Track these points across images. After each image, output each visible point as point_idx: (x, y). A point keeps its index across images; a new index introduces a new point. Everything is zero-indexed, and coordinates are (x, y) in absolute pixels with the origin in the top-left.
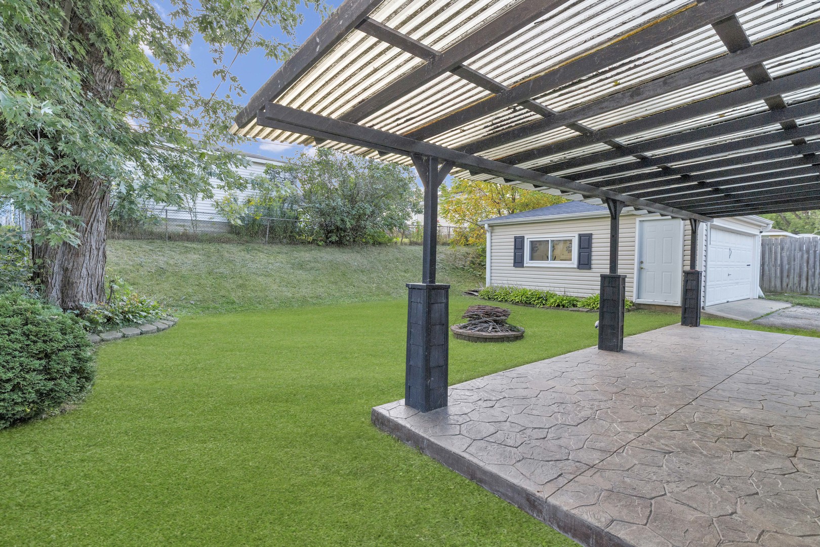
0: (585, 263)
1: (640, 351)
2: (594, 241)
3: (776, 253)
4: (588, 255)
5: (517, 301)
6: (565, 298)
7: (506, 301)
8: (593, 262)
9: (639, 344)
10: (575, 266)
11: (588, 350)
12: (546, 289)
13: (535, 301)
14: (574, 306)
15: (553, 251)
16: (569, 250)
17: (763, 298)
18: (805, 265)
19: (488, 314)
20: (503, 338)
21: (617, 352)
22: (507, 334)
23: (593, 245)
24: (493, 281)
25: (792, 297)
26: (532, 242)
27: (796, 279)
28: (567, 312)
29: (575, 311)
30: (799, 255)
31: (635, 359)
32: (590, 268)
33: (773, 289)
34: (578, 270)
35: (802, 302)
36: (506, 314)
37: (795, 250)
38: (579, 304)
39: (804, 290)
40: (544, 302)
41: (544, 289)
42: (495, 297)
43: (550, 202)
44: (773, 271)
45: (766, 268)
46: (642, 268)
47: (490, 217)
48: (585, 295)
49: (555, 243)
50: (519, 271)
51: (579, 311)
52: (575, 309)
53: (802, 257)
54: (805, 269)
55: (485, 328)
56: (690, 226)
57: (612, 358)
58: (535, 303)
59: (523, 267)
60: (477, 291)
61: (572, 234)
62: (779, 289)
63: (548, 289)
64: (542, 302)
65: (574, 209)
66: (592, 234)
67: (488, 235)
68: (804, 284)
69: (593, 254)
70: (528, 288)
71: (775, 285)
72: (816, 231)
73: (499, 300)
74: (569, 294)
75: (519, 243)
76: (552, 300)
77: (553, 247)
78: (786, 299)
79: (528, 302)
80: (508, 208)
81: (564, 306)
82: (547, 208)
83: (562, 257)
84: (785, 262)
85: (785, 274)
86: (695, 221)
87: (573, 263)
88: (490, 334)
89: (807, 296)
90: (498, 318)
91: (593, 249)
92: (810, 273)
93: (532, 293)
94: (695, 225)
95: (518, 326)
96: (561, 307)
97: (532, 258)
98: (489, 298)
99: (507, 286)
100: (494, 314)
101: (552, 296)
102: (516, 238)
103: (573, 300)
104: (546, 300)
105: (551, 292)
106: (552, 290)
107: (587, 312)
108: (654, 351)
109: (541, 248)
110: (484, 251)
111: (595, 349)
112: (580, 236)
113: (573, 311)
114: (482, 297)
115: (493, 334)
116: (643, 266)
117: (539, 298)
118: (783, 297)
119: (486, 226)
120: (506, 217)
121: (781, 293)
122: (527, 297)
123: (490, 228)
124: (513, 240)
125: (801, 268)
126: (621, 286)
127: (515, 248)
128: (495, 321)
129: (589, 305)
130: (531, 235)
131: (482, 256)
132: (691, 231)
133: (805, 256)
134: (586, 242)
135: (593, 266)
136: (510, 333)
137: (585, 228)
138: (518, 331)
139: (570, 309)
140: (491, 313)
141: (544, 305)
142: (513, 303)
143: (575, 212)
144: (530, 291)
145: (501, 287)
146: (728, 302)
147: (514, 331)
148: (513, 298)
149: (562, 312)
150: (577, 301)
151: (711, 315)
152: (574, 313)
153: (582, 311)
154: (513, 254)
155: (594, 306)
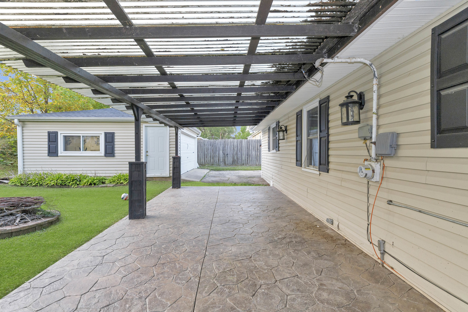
0: (110, 152)
1: (157, 214)
2: (116, 137)
3: (202, 146)
4: (112, 147)
5: (52, 184)
6: (95, 178)
7: (41, 185)
8: (116, 152)
9: (155, 208)
10: (103, 154)
11: (121, 222)
12: (79, 173)
13: (70, 183)
14: (103, 183)
15: (84, 143)
16: (98, 144)
17: (199, 168)
18: (212, 152)
19: (14, 206)
20: (35, 227)
21: (143, 218)
22: (39, 222)
23: (116, 140)
24: (26, 169)
25: (209, 166)
26: (65, 137)
27: (210, 158)
28: (98, 188)
29: (104, 187)
30: (210, 148)
31: (157, 222)
32: (114, 156)
33: (201, 163)
34: (105, 158)
35: (213, 169)
36: (38, 201)
37: (209, 145)
38: (107, 182)
39: (212, 163)
40: (78, 183)
41: (77, 172)
42: (29, 183)
43: (80, 108)
44: (201, 155)
45: (199, 153)
46: (147, 155)
47: (20, 114)
48: (111, 175)
49: (85, 138)
50: (53, 159)
51: (107, 187)
52: (104, 185)
53: (211, 148)
54: (212, 154)
55: (10, 221)
56: (175, 131)
57: (141, 225)
58: (70, 184)
59: (58, 156)
60: (6, 179)
61: (100, 132)
62: (204, 163)
63: (81, 172)
64: (76, 183)
65: (100, 115)
66: (114, 133)
67: (19, 130)
68: (212, 160)
69: (116, 146)
70: (63, 173)
71: (202, 161)
72: (207, 138)
73: (34, 185)
74: (98, 175)
75: (52, 138)
76: (85, 181)
77: (85, 141)
78: (207, 168)
79: (63, 184)
80: (41, 108)
81: (95, 184)
82: (78, 112)
83: (92, 148)
84: (206, 151)
85: (206, 156)
86: (177, 128)
87: (101, 153)
88: (18, 227)
89: (213, 166)
90: (27, 208)
91: (116, 143)
92: (214, 155)
93: (67, 177)
94: (177, 130)
95: (53, 211)
96: (93, 185)
97: (66, 149)
98: (22, 185)
99: (41, 172)
100: (23, 204)
101: (85, 177)
102: (49, 133)
103: (102, 179)
104: (80, 181)
105: (84, 175)
106: (84, 173)
107: (113, 186)
108: (165, 212)
109: (74, 141)
110: (16, 142)
111: (126, 219)
112: (106, 134)
113: (103, 187)
114: (14, 184)
115: (22, 225)
116: (148, 154)
117: (73, 180)
118: (206, 167)
119: (16, 121)
120: (39, 115)
121: (205, 165)
122: (62, 181)
123: (21, 123)
124: (47, 134)
125: (211, 154)
126: (144, 170)
127: (49, 141)
128: (24, 212)
129: (114, 182)
130: (63, 131)
131: (14, 147)
132: (175, 134)
133: (212, 148)
134: (110, 138)
135: (116, 155)
136: (43, 220)
137: (110, 129)
138: (53, 216)
139: (100, 186)
140: (18, 205)
141: (78, 185)
142: (48, 187)
143: (101, 116)
144: (65, 175)
145: (36, 174)
146: (187, 171)
147: (48, 217)
148: (48, 182)
149: (93, 189)
150: (105, 180)
151: (184, 180)
152: (104, 189)
153: (109, 187)
154: (47, 146)
155: (118, 182)
